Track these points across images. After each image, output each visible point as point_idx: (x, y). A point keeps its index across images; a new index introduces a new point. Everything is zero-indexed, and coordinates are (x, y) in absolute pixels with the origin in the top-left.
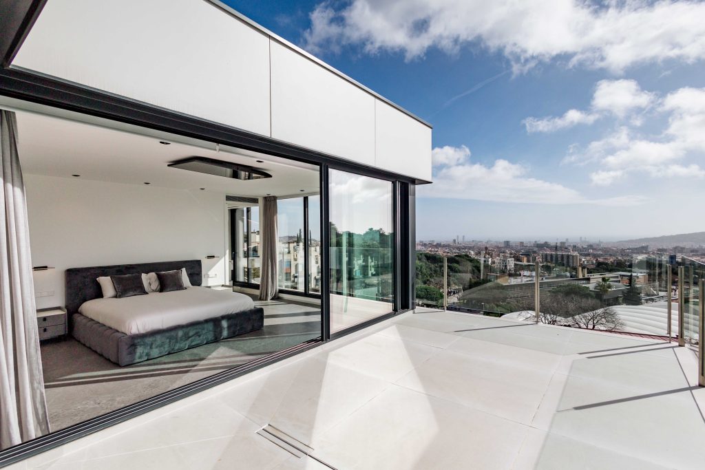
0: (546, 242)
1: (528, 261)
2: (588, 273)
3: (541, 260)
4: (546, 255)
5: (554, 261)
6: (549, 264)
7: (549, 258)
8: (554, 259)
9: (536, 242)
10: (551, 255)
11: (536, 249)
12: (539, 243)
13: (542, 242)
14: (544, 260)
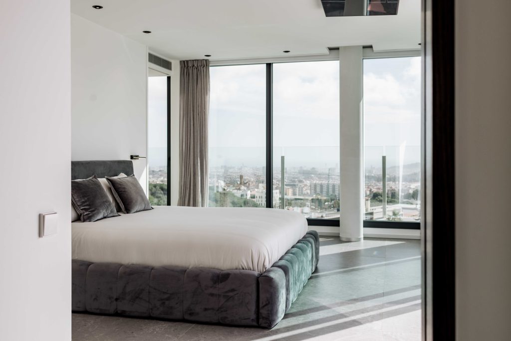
0: (313, 168)
1: (294, 194)
2: (371, 206)
3: (309, 191)
4: (315, 185)
5: (324, 193)
6: (319, 197)
7: (318, 190)
8: (325, 190)
9: (301, 167)
10: (321, 186)
11: (302, 178)
12: (305, 169)
13: (308, 167)
14: (313, 191)
